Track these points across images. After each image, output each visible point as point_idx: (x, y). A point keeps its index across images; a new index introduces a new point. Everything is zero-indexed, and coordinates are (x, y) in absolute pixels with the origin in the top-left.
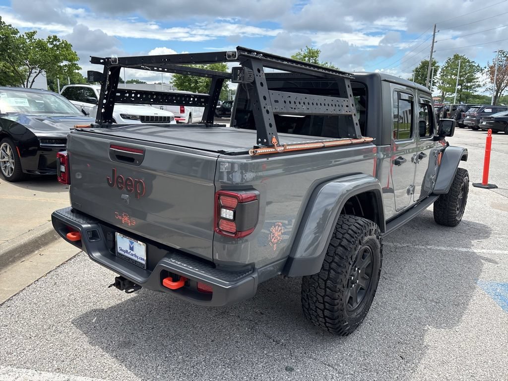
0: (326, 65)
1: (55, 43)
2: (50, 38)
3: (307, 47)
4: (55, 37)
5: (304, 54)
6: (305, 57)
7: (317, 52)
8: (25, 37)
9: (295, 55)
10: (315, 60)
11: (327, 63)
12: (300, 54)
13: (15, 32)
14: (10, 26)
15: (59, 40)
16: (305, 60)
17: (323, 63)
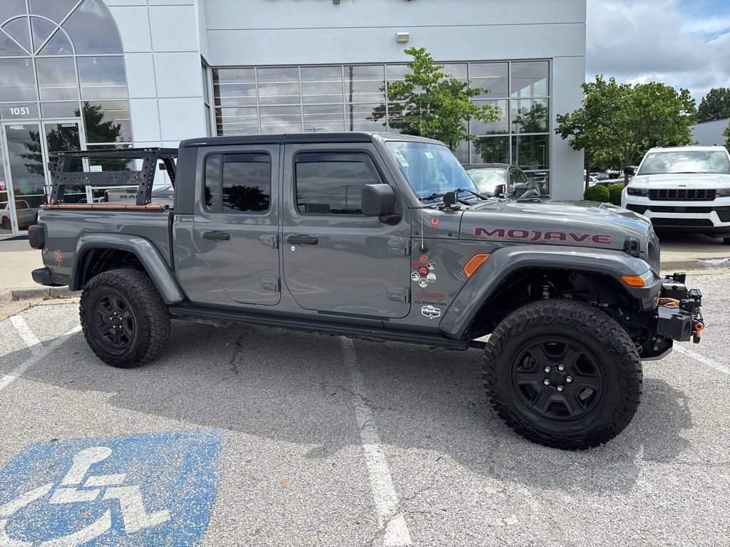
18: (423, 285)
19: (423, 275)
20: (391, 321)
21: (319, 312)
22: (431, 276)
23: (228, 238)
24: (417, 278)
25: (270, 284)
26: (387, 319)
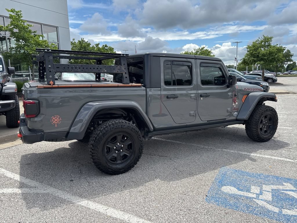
0: (277, 46)
1: (105, 48)
2: (103, 46)
3: (263, 35)
4: (106, 45)
5: (261, 40)
6: (262, 42)
7: (271, 38)
8: (95, 46)
9: (255, 41)
10: (269, 44)
11: (277, 45)
12: (258, 40)
13: (89, 44)
14: (87, 42)
15: (107, 47)
16: (262, 44)
17: (275, 45)
18: (235, 106)
19: (235, 103)
20: (227, 119)
21: (208, 121)
22: (237, 103)
23: (177, 97)
24: (234, 104)
25: (194, 114)
26: (225, 119)
